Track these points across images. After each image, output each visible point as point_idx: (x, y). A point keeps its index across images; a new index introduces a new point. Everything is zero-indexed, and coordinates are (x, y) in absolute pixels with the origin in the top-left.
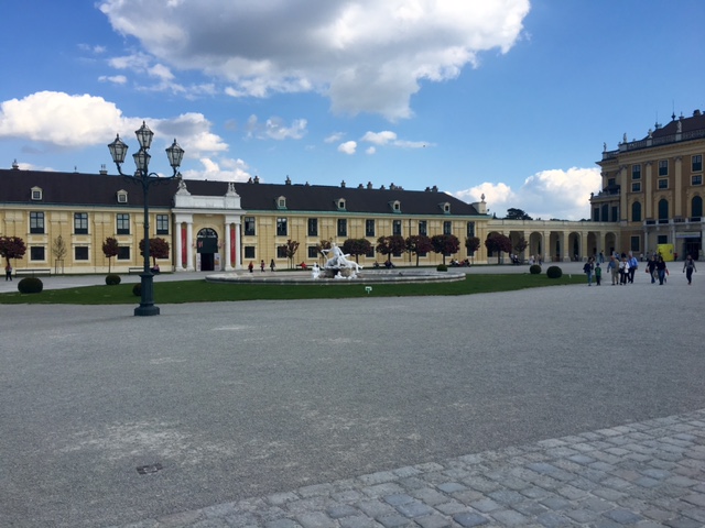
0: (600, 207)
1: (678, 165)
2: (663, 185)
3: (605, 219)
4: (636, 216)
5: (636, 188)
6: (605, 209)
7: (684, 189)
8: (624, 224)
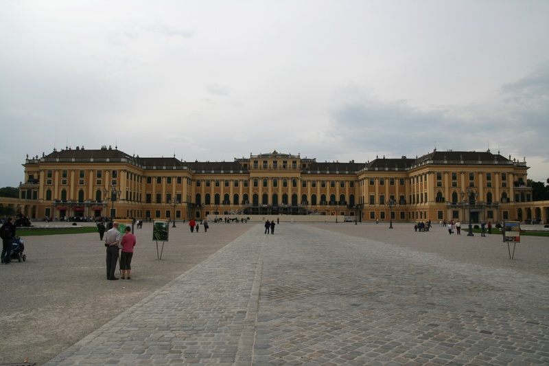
0: (26, 190)
1: (73, 174)
2: (64, 182)
3: (29, 197)
4: (49, 197)
5: (49, 182)
6: (29, 192)
7: (75, 186)
8: (42, 201)
